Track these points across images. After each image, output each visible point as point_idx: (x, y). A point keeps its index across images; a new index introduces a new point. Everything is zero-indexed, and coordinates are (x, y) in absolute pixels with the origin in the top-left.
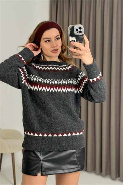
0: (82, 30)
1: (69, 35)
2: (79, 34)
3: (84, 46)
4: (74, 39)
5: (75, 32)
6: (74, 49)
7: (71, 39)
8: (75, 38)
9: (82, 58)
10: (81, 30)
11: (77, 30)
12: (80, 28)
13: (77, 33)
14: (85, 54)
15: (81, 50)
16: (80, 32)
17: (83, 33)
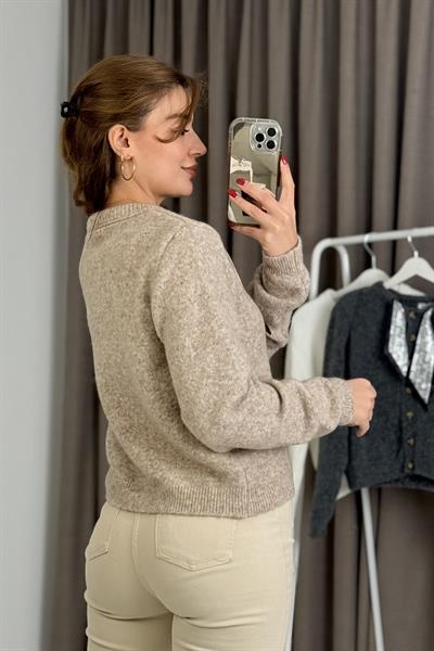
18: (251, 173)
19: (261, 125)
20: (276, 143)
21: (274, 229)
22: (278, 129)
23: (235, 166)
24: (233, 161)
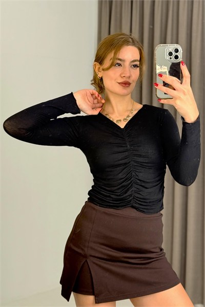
0: (180, 54)
2: (174, 60)
4: (165, 69)
5: (167, 58)
6: (164, 86)
8: (166, 67)
9: (176, 103)
10: (177, 54)
11: (170, 54)
12: (177, 51)
13: (171, 58)
14: (182, 97)
15: (175, 89)
16: (176, 57)
17: (180, 59)
18: (167, 73)
19: (171, 47)
20: (179, 56)
21: (180, 97)
22: (180, 49)
23: (158, 69)
24: (158, 67)
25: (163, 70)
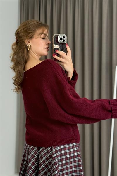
1: (53, 43)
2: (62, 42)
3: (66, 55)
4: (58, 47)
5: (59, 41)
7: (55, 47)
10: (64, 39)
11: (61, 39)
12: (64, 37)
13: (61, 41)
14: (67, 62)
16: (64, 41)
17: (66, 42)
18: (59, 48)
19: (60, 36)
21: (66, 63)
22: (66, 37)
25: (57, 47)
